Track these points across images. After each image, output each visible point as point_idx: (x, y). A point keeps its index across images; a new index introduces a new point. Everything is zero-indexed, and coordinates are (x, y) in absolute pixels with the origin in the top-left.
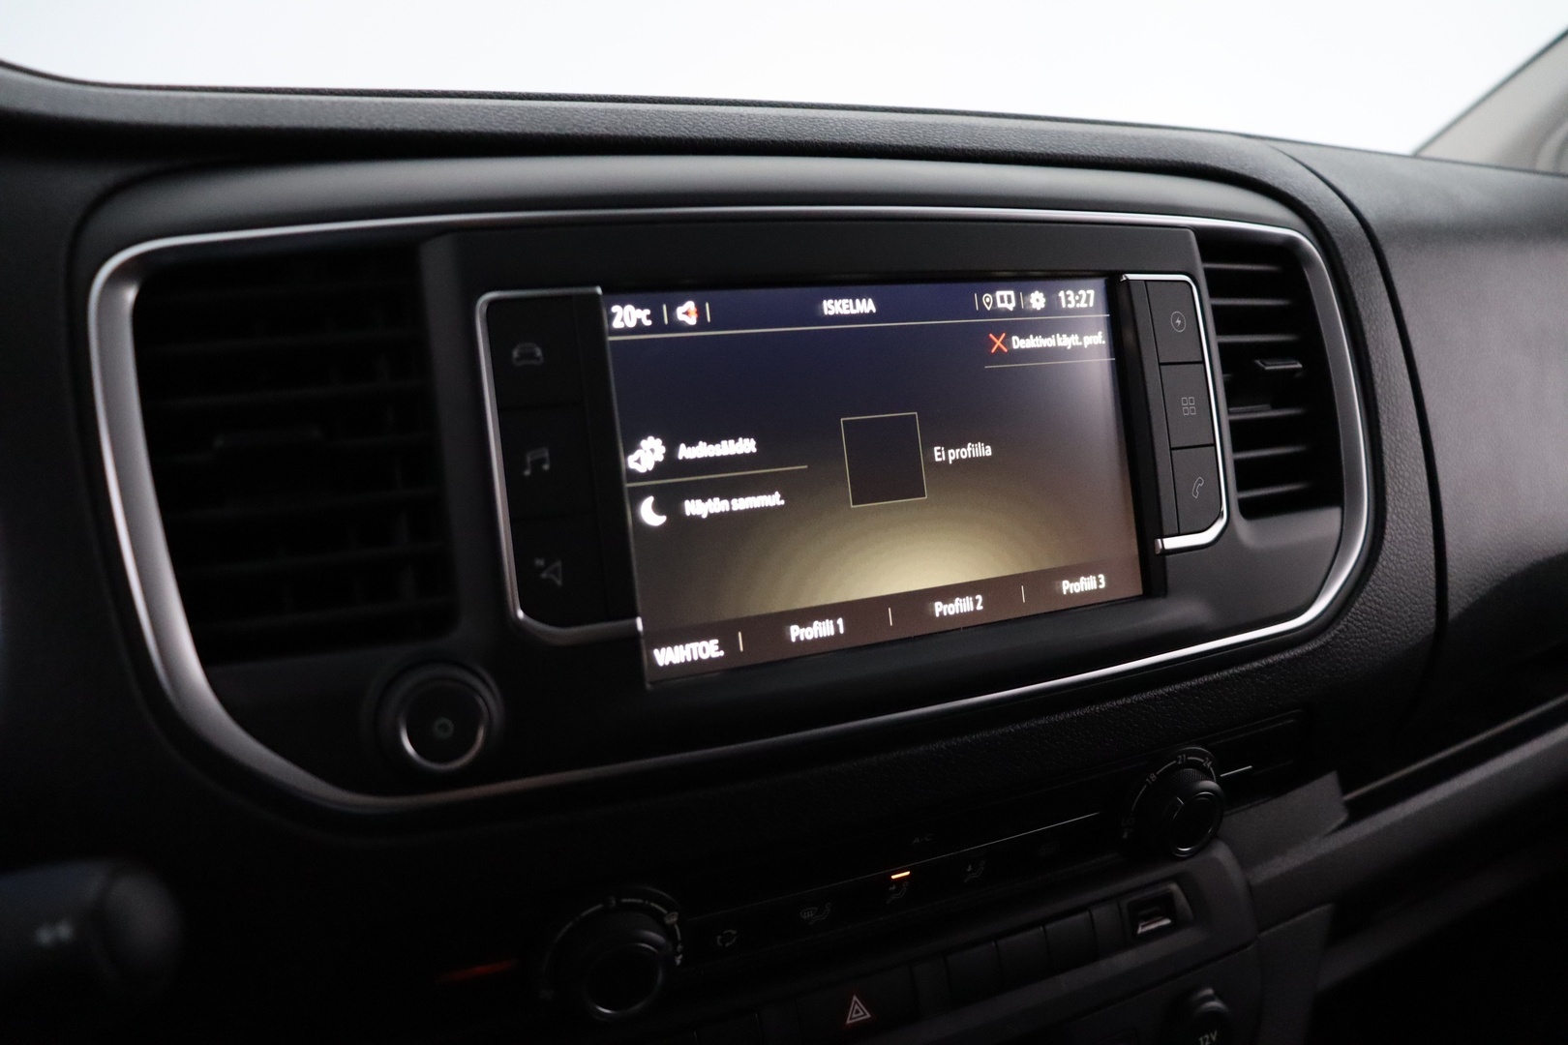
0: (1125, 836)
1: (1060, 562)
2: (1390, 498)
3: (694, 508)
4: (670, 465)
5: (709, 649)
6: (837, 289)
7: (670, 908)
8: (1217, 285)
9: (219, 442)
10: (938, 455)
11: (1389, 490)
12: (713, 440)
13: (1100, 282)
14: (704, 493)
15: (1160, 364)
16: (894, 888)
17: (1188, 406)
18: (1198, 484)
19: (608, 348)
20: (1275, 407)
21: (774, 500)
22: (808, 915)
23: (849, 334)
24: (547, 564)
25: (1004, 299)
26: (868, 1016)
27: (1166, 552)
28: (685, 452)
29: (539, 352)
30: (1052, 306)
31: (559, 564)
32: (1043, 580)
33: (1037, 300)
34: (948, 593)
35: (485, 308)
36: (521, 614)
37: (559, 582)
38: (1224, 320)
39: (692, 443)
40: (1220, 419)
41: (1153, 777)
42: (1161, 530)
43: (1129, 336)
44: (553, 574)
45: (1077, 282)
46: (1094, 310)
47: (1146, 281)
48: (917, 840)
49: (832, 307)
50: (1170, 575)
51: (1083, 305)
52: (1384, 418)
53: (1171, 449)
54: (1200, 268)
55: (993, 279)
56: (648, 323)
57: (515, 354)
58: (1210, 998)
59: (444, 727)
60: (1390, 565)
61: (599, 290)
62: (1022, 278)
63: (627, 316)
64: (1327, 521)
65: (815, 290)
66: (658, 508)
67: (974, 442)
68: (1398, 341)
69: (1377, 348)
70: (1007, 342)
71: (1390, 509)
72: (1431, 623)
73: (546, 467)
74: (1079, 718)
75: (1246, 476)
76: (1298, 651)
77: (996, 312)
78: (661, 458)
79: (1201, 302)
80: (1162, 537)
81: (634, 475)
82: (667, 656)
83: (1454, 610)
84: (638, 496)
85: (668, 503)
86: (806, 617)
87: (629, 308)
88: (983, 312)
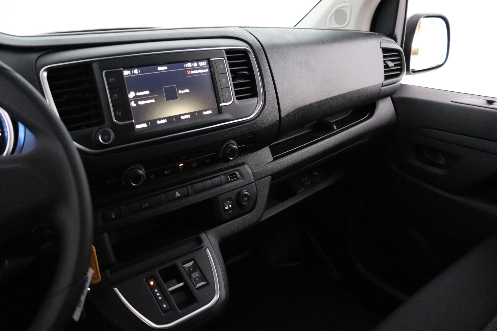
0: (221, 157)
1: (203, 109)
2: (267, 95)
3: (140, 103)
4: (136, 96)
5: (144, 125)
6: (160, 66)
7: (143, 168)
8: (229, 59)
9: (64, 97)
10: (180, 92)
11: (267, 94)
12: (142, 91)
13: (207, 61)
14: (141, 100)
15: (218, 74)
16: (180, 167)
17: (224, 81)
18: (227, 94)
19: (124, 78)
20: (244, 80)
21: (153, 101)
22: (166, 172)
23: (163, 73)
24: (119, 112)
25: (189, 65)
26: (180, 195)
27: (221, 106)
28: (138, 94)
29: (114, 79)
30: (198, 65)
31: (120, 112)
32: (200, 112)
33: (195, 64)
34: (183, 115)
35: (104, 73)
36: (115, 121)
37: (121, 115)
38: (231, 65)
39: (139, 92)
40: (231, 83)
41: (224, 146)
42: (220, 102)
43: (212, 70)
44: (119, 114)
45: (202, 61)
46: (206, 65)
47: (215, 60)
48: (183, 157)
49: (160, 68)
50: (223, 110)
51: (204, 65)
52: (265, 81)
53: (221, 88)
54: (225, 56)
55: (187, 62)
56: (130, 74)
57: (110, 80)
58: (245, 192)
59: (106, 137)
60: (268, 107)
61: (122, 69)
62: (192, 61)
63: (126, 73)
64: (255, 100)
65: (157, 66)
66: (135, 103)
67: (186, 89)
68: (268, 66)
69: (263, 68)
70: (190, 72)
71: (267, 97)
72: (278, 118)
73: (117, 97)
74: (209, 135)
75: (237, 93)
76: (250, 123)
77: (188, 67)
78: (134, 95)
79: (226, 63)
80: (221, 103)
81: (130, 98)
82: (138, 127)
83: (283, 116)
84: (131, 101)
85: (136, 102)
86: (160, 119)
87: (127, 71)
88: (186, 67)
